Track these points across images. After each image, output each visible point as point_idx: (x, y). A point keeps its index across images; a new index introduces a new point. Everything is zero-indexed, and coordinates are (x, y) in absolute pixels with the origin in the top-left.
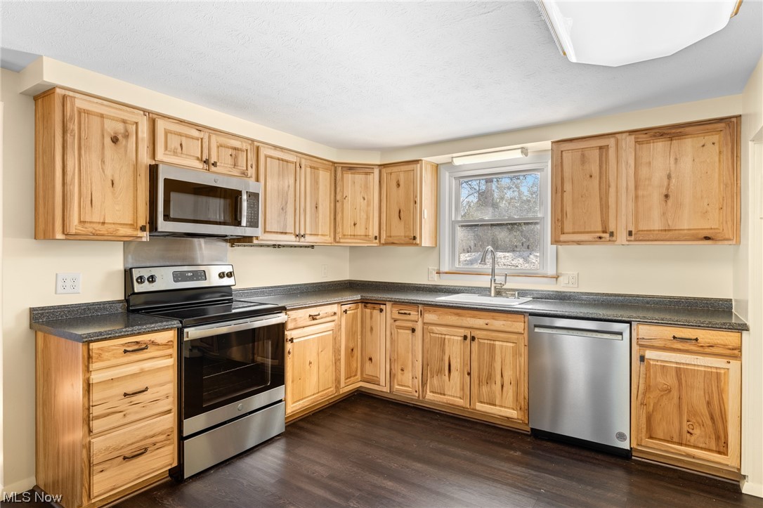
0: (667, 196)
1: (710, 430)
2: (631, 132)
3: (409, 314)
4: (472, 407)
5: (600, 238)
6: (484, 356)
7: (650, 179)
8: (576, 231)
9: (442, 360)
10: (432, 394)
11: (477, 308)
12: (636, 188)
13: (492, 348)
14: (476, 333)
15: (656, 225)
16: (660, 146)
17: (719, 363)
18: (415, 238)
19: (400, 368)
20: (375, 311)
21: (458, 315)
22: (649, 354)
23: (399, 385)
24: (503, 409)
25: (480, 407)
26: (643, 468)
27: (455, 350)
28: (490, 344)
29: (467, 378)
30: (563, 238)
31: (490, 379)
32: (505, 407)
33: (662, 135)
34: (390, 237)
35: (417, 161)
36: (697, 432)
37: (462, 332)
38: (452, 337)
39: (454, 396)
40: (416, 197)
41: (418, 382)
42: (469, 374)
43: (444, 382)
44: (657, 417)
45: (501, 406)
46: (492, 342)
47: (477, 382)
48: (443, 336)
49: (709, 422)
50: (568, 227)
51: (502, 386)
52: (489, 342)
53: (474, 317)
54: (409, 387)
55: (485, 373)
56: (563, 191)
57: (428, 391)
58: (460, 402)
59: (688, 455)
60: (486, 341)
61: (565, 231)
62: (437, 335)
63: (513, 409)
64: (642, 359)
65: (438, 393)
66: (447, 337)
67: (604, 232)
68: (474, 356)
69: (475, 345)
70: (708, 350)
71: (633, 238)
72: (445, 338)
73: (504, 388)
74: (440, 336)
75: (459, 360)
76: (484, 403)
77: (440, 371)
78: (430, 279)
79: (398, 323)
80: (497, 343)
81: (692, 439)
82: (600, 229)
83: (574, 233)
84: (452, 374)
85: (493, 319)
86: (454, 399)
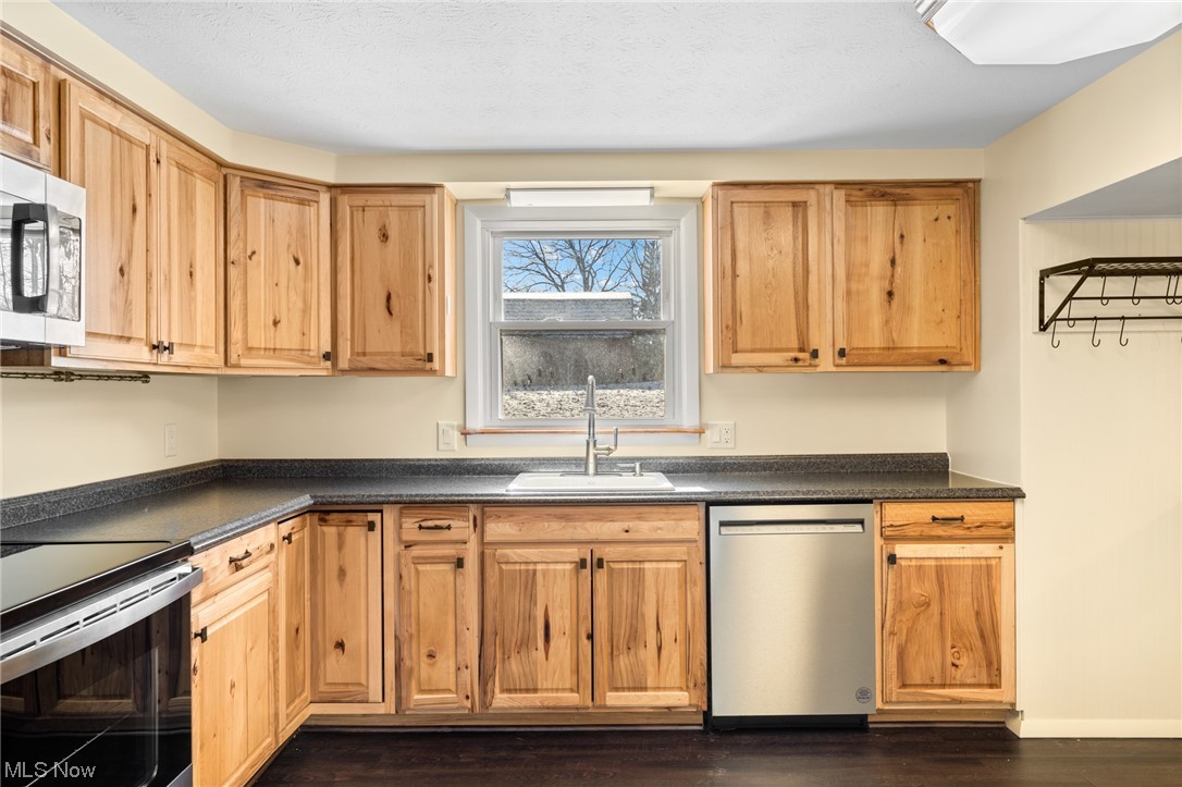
0: (890, 294)
1: (980, 655)
2: (839, 184)
3: (449, 528)
4: (598, 701)
5: (796, 360)
6: (621, 596)
7: (867, 265)
8: (758, 346)
9: (530, 617)
10: (505, 695)
11: (608, 501)
12: (849, 277)
13: (638, 577)
14: (607, 553)
15: (876, 339)
16: (879, 212)
17: (987, 550)
18: (430, 358)
19: (424, 651)
20: (350, 530)
21: (566, 518)
22: (902, 550)
23: (422, 691)
24: (660, 693)
25: (614, 699)
27: (558, 595)
28: (634, 570)
29: (586, 643)
30: (737, 359)
31: (634, 639)
32: (665, 689)
33: (883, 195)
34: (364, 354)
35: (429, 188)
36: (964, 662)
37: (574, 553)
38: (552, 567)
39: (557, 690)
40: (431, 266)
41: (471, 676)
42: (591, 637)
43: (535, 663)
44: (912, 650)
45: (658, 688)
46: (637, 566)
47: (606, 650)
48: (531, 567)
49: (979, 643)
50: (744, 340)
51: (660, 649)
52: (630, 566)
53: (600, 519)
54: (449, 691)
55: (623, 631)
56: (735, 276)
57: (497, 690)
58: (572, 699)
59: (954, 701)
60: (625, 566)
61: (740, 346)
62: (517, 567)
63: (681, 689)
64: (892, 559)
65: (521, 691)
66: (539, 567)
67: (802, 350)
68: (601, 600)
69: (601, 577)
70: (976, 533)
71: (844, 361)
72: (535, 571)
73: (664, 652)
74: (523, 567)
75: (567, 612)
76: (623, 689)
77: (525, 643)
78: (442, 447)
79: (416, 551)
80: (647, 566)
81: (958, 675)
82: (795, 344)
83: (753, 351)
84: (552, 644)
85: (639, 519)
86: (560, 695)
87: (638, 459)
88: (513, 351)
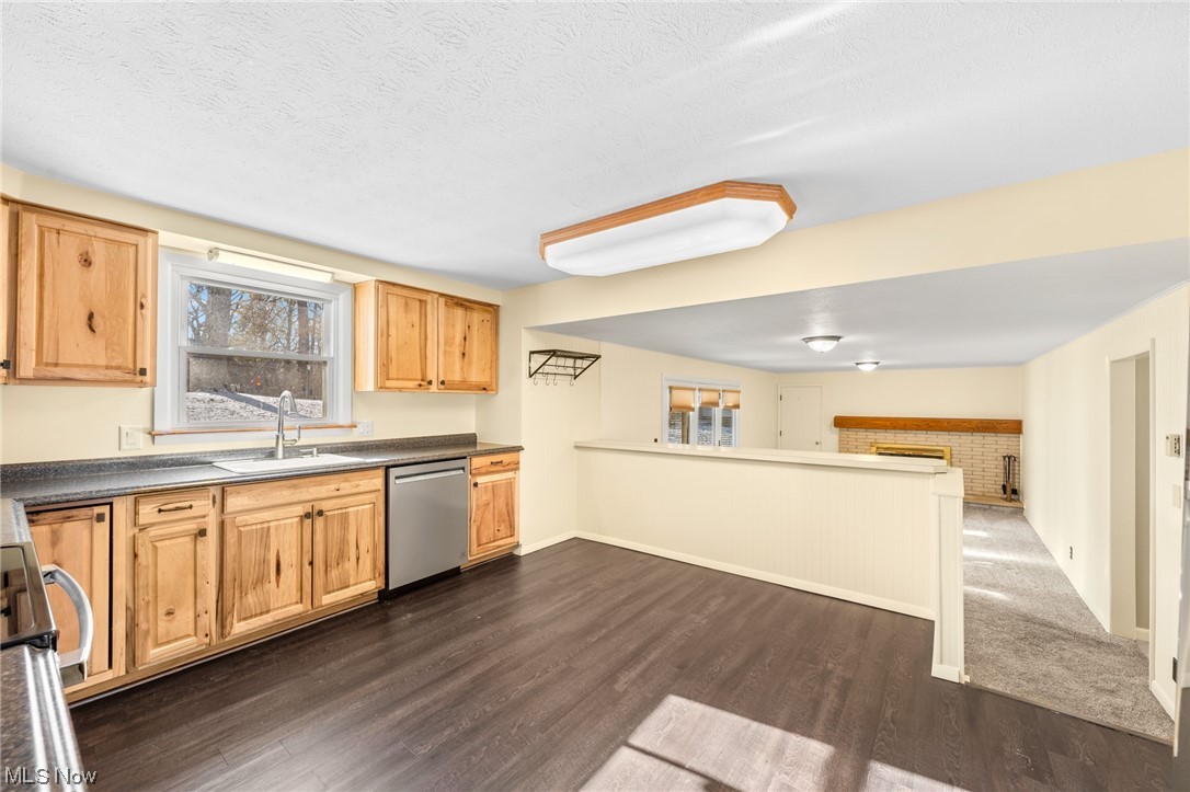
0: (464, 354)
1: (508, 523)
2: (442, 295)
3: (191, 507)
4: (316, 604)
5: (420, 385)
6: (333, 532)
7: (454, 338)
8: (400, 377)
9: (265, 561)
10: (243, 623)
11: (327, 472)
12: (446, 344)
13: (344, 518)
14: (325, 506)
15: (457, 377)
16: (459, 312)
17: (510, 475)
18: (143, 372)
19: (162, 611)
20: (68, 525)
21: (295, 487)
22: (480, 480)
23: (157, 645)
24: (359, 586)
25: (327, 600)
26: (476, 573)
27: (287, 543)
28: (342, 514)
29: (307, 568)
30: (389, 384)
31: (342, 556)
32: (361, 583)
33: (461, 305)
36: (502, 528)
37: (300, 510)
38: (282, 522)
39: (285, 606)
40: (144, 296)
41: (209, 618)
42: (311, 563)
43: (268, 593)
44: (483, 527)
45: (357, 584)
46: (344, 511)
47: (322, 568)
48: (266, 525)
49: (507, 518)
50: (393, 372)
51: (358, 559)
52: (339, 511)
53: (321, 484)
54: (188, 636)
55: (333, 555)
56: (388, 336)
57: (235, 621)
58: (299, 608)
59: (499, 547)
60: (336, 512)
61: (391, 376)
62: (254, 527)
63: (371, 580)
64: (476, 485)
65: (256, 616)
66: (272, 524)
67: (423, 380)
68: (319, 537)
69: (319, 522)
70: (507, 468)
71: (443, 387)
72: (269, 528)
73: (361, 561)
74: (259, 526)
75: (294, 551)
76: (333, 591)
77: (260, 580)
79: (153, 532)
80: (350, 510)
81: (500, 535)
82: (420, 377)
83: (397, 379)
84: (282, 575)
85: (346, 481)
86: (287, 609)
87: (314, 446)
88: (199, 369)
